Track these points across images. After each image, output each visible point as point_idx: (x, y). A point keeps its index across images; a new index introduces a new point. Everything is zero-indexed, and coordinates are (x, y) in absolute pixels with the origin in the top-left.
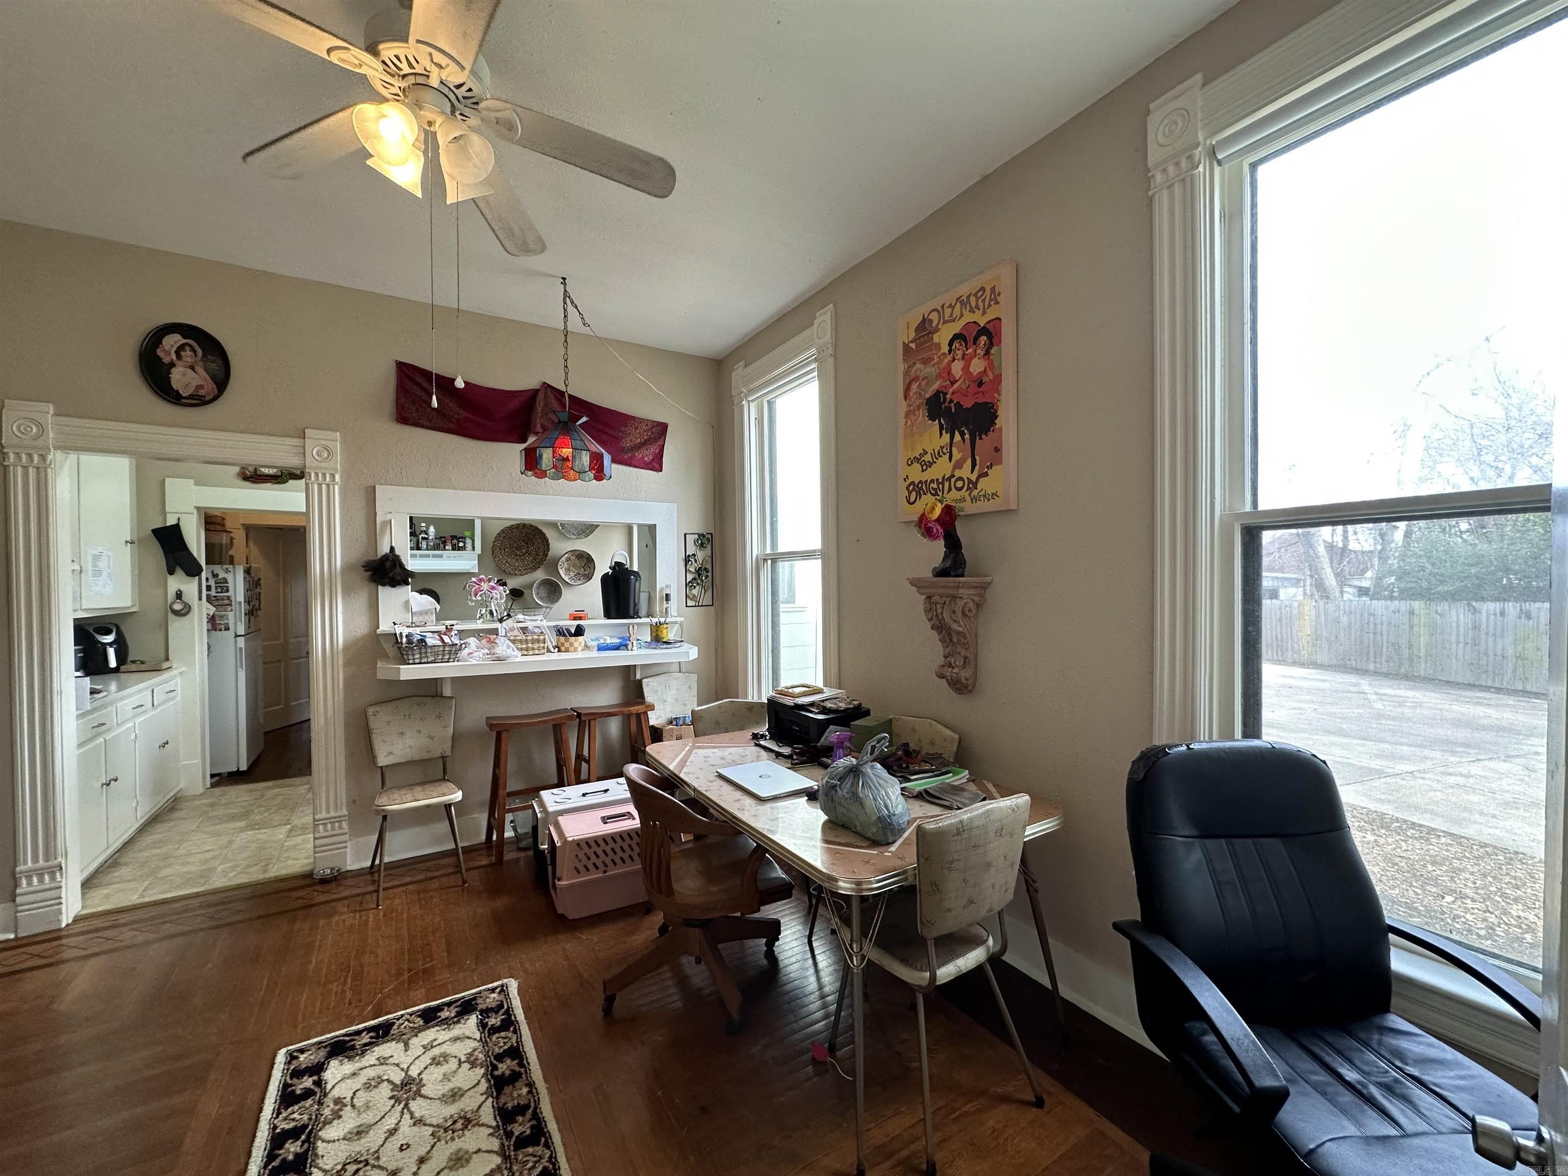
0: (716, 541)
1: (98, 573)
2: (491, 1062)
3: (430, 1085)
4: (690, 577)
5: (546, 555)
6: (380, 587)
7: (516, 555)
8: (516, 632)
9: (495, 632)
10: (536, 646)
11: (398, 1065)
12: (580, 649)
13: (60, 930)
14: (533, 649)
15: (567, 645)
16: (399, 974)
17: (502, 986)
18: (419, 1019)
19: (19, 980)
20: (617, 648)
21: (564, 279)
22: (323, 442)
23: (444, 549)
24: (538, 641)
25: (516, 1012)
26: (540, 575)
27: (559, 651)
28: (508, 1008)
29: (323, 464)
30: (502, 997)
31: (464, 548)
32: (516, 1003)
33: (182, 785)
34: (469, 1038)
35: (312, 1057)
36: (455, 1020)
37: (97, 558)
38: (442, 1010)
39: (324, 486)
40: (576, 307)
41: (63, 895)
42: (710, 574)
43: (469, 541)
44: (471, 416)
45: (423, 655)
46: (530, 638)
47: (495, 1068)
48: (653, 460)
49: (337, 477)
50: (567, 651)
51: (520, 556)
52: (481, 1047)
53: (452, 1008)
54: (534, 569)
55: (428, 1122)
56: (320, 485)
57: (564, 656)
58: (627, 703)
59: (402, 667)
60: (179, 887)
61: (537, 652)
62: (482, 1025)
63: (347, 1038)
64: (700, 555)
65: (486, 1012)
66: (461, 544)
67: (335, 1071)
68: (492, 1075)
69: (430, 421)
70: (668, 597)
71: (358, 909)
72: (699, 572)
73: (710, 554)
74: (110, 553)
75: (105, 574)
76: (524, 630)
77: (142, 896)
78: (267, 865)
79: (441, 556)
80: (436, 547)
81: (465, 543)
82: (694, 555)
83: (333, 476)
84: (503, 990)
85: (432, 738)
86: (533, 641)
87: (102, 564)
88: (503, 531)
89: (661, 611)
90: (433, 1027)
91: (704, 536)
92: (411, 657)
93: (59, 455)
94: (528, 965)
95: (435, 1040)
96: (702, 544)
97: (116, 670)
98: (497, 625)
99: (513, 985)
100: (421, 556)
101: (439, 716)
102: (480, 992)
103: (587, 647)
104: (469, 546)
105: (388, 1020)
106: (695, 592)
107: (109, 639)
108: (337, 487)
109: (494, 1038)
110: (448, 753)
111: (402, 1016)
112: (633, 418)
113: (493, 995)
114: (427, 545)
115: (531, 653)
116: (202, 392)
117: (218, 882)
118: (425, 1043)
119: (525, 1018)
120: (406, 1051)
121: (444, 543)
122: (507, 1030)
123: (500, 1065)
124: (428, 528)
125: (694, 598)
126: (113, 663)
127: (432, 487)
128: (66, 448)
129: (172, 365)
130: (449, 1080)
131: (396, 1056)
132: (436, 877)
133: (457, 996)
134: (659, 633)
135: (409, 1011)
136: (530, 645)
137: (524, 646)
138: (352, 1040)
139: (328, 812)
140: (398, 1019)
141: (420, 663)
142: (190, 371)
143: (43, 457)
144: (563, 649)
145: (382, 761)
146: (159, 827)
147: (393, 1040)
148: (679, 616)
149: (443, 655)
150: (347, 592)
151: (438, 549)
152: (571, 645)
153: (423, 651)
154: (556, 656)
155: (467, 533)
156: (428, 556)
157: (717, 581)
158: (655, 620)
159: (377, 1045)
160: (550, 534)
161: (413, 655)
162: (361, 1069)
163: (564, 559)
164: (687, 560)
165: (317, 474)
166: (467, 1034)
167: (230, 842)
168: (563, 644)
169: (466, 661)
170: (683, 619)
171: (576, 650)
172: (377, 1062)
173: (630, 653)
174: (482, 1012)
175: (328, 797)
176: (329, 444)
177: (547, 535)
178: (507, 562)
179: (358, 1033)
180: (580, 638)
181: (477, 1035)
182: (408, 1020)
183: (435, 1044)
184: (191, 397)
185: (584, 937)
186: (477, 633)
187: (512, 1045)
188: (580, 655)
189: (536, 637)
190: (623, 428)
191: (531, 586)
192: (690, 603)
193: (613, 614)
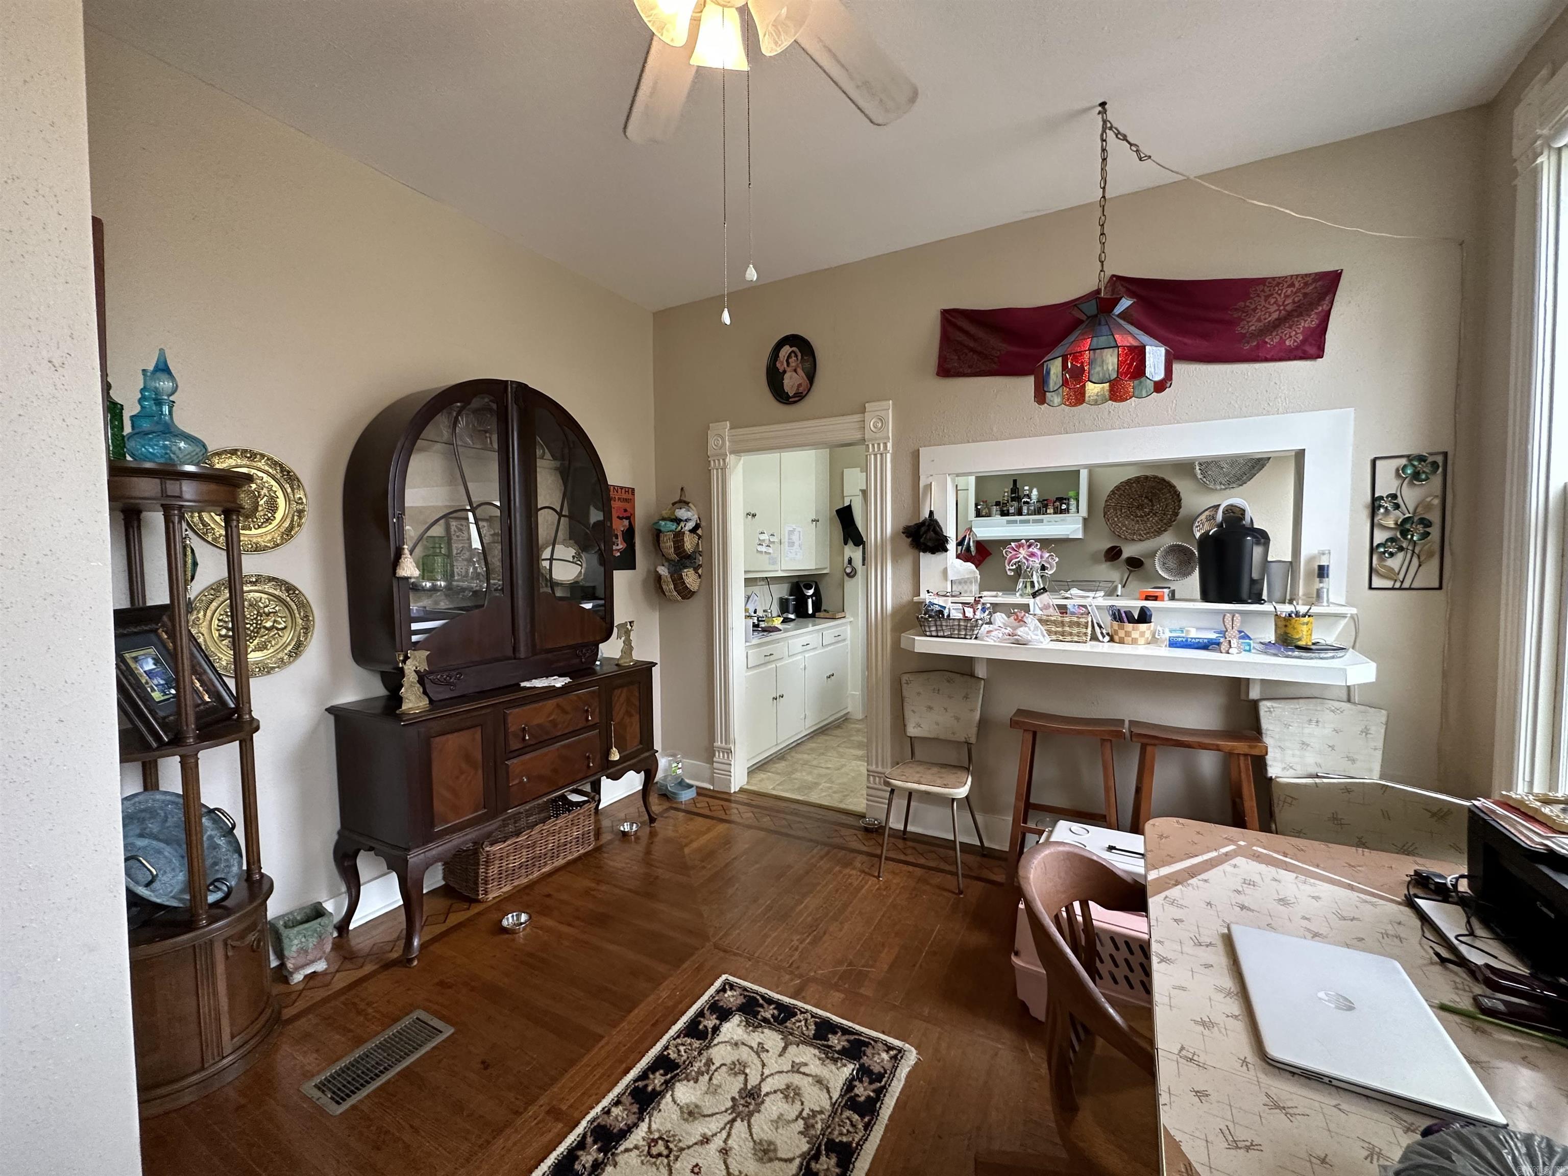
0: (1458, 467)
1: (791, 544)
2: (820, 1145)
3: (762, 1117)
4: (1380, 537)
5: (1177, 514)
6: (921, 554)
7: (1136, 516)
8: (1051, 611)
9: (1026, 608)
10: (1075, 630)
11: (764, 1065)
12: (1142, 641)
13: (729, 794)
14: (1071, 634)
15: (1121, 633)
16: (840, 963)
17: (900, 1050)
18: (813, 1027)
19: (692, 819)
20: (1205, 646)
21: (1103, 104)
22: (878, 413)
23: (1045, 513)
24: (1078, 624)
25: (886, 1100)
26: (1168, 539)
27: (1112, 640)
28: (884, 1087)
29: (878, 435)
30: (888, 1066)
31: (1067, 511)
32: (897, 1087)
33: (849, 710)
34: (828, 1092)
35: (732, 1000)
36: (836, 1055)
37: (791, 532)
38: (835, 1033)
39: (879, 456)
40: (1125, 138)
41: (732, 770)
42: (1435, 532)
43: (1073, 502)
44: (1015, 349)
45: (939, 628)
46: (1067, 619)
47: (816, 1157)
48: (1304, 342)
49: (889, 445)
50: (1122, 642)
51: (1141, 516)
52: (827, 1114)
53: (844, 1038)
54: (1159, 532)
55: (730, 1160)
56: (875, 455)
57: (1116, 648)
58: (1230, 734)
59: (917, 638)
60: (793, 791)
61: (1076, 639)
62: (849, 1086)
63: (761, 1001)
64: (1410, 497)
65: (864, 1072)
66: (1064, 507)
67: (733, 1028)
68: (808, 1164)
69: (970, 367)
70: (1322, 572)
71: (867, 870)
72: (1403, 527)
73: (1438, 492)
74: (800, 529)
75: (797, 544)
76: (1063, 609)
77: (774, 789)
78: (847, 795)
79: (1041, 521)
80: (1038, 512)
81: (1068, 505)
82: (1394, 496)
83: (885, 444)
84: (897, 1056)
85: (958, 719)
86: (1072, 624)
87: (795, 537)
88: (1118, 488)
89: (1307, 595)
90: (815, 1047)
91: (1421, 459)
92: (927, 629)
93: (733, 456)
94: (944, 1045)
95: (806, 1065)
96: (1416, 476)
97: (813, 616)
98: (1031, 601)
99: (912, 1057)
100: (1022, 522)
101: (966, 697)
102: (876, 1040)
103: (1154, 640)
104: (1073, 508)
105: (795, 1007)
106: (1394, 563)
107: (811, 592)
108: (889, 456)
109: (848, 1113)
110: (973, 740)
111: (807, 1011)
112: (1262, 281)
113: (885, 1056)
114: (1028, 509)
115: (1069, 639)
116: (801, 389)
117: (815, 797)
118: (797, 1061)
119: (890, 1117)
120: (780, 1055)
121: (1046, 506)
122: (862, 1116)
123: (823, 1158)
124: (1031, 491)
125: (1390, 574)
126: (810, 611)
127: (973, 441)
128: (736, 452)
129: (785, 372)
130: (777, 1128)
131: (769, 1054)
132: (942, 871)
133: (857, 1027)
134: (1289, 630)
135: (815, 1010)
136: (1067, 629)
137: (1059, 629)
138: (762, 1006)
139: (877, 766)
140: (802, 1013)
141: (937, 636)
142: (794, 374)
143: (724, 460)
144: (1116, 638)
145: (912, 731)
146: (822, 738)
147: (782, 1032)
148: (1349, 604)
149: (959, 630)
150: (895, 560)
151: (1039, 513)
152: (1128, 634)
153: (938, 623)
154: (1105, 647)
155: (1072, 494)
156: (1028, 522)
157: (1456, 539)
158: (1285, 609)
159: (770, 1028)
160: (1182, 486)
161: (929, 627)
162: (743, 1044)
163: (1203, 517)
164: (1375, 504)
165: (873, 445)
166: (831, 1085)
167: (843, 766)
168: (1116, 632)
169: (982, 640)
170: (1354, 611)
171: (1134, 642)
172: (755, 1046)
173: (1223, 657)
174: (862, 1066)
175: (877, 752)
176: (882, 414)
177: (1179, 488)
178: (1124, 525)
179: (770, 1001)
180: (1143, 627)
181: (836, 1095)
182: (806, 1020)
183: (802, 1070)
184: (795, 395)
185: (1031, 1055)
186: (1007, 609)
187: (851, 1143)
188: (1142, 649)
189: (1075, 619)
190: (1242, 304)
191: (1153, 555)
192: (1377, 582)
193: (1212, 594)
